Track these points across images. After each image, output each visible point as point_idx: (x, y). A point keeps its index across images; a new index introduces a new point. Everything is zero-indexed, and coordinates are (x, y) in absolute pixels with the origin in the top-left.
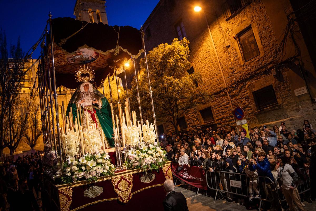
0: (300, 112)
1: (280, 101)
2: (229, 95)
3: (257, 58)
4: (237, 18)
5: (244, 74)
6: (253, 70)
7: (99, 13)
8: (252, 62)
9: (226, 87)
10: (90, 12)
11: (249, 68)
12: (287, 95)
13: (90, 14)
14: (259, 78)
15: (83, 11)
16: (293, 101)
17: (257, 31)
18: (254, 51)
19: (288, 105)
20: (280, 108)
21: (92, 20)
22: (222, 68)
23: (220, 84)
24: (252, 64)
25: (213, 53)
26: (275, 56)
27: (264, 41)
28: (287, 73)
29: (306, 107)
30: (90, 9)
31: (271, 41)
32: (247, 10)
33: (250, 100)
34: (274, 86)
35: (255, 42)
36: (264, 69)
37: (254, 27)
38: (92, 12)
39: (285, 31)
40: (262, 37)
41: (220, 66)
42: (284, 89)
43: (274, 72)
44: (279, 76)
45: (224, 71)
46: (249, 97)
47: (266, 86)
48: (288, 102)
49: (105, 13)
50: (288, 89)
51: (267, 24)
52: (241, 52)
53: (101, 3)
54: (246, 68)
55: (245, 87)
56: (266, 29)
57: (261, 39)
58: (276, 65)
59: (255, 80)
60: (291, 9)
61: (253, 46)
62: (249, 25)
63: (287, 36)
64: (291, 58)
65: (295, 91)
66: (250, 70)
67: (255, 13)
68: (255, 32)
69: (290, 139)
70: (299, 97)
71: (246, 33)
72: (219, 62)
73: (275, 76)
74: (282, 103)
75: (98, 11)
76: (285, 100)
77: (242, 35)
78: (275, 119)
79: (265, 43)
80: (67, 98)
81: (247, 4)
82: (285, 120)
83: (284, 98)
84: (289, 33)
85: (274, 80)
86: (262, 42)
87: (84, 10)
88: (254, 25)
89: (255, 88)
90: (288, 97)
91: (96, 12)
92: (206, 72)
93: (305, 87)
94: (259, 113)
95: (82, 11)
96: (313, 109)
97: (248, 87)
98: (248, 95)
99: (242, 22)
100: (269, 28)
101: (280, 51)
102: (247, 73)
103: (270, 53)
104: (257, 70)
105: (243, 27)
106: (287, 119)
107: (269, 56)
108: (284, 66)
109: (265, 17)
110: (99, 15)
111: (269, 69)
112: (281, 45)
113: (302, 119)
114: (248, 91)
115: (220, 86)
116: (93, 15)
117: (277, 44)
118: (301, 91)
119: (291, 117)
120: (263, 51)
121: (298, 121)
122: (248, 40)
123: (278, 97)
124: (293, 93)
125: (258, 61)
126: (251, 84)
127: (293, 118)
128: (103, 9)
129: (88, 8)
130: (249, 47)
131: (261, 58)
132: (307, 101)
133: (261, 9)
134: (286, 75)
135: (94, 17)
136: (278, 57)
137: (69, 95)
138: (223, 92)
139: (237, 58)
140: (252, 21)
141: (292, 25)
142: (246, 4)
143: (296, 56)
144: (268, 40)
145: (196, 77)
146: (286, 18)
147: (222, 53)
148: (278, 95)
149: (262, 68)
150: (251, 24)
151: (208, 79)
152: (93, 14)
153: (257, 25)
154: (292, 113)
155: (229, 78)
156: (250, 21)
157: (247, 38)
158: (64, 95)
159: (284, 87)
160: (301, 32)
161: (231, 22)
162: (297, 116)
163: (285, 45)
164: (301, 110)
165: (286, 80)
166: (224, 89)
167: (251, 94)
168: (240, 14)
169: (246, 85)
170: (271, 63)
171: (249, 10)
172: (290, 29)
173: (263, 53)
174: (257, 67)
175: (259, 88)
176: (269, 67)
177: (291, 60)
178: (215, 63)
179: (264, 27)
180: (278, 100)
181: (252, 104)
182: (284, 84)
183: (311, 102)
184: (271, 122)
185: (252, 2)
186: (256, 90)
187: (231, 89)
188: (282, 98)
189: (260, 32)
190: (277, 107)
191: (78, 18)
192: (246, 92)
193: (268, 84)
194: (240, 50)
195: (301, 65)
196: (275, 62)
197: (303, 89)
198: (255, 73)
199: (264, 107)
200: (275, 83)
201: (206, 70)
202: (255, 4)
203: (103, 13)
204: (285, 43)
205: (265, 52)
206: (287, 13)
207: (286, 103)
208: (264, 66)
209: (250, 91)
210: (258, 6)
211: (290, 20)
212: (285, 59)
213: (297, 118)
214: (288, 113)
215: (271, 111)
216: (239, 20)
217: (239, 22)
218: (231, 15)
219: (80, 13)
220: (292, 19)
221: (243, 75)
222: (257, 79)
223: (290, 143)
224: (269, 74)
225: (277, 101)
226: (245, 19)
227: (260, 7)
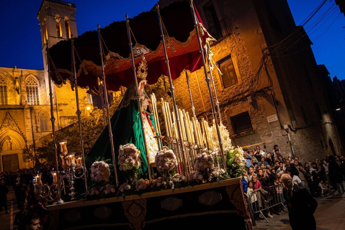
0: (271, 137)
1: (254, 126)
2: (208, 119)
3: (235, 86)
4: (218, 46)
5: (223, 99)
6: (231, 96)
7: (68, 20)
8: (230, 89)
9: (205, 111)
10: (57, 18)
11: (228, 94)
12: (260, 121)
13: (57, 21)
14: (237, 105)
15: (49, 16)
16: (266, 127)
17: (236, 61)
18: (232, 79)
19: (261, 131)
20: (255, 133)
21: (59, 27)
22: (202, 92)
23: (199, 107)
24: (231, 91)
25: (193, 77)
26: (251, 85)
27: (242, 70)
28: (261, 101)
29: (276, 133)
30: (58, 15)
31: (248, 71)
32: (228, 40)
33: (227, 125)
34: (249, 113)
35: (233, 70)
36: (241, 96)
37: (233, 57)
38: (59, 18)
39: (260, 63)
40: (240, 67)
41: (200, 90)
42: (258, 115)
43: (249, 99)
44: (254, 104)
45: (203, 96)
46: (227, 122)
47: (242, 112)
48: (261, 128)
49: (75, 21)
50: (262, 116)
51: (245, 56)
52: (220, 79)
53: (70, 10)
54: (225, 94)
55: (223, 112)
56: (244, 60)
57: (239, 68)
58: (252, 93)
59: (233, 106)
60: (265, 44)
61: (231, 74)
62: (229, 54)
63: (262, 68)
64: (265, 88)
65: (268, 118)
66: (229, 97)
67: (234, 43)
68: (234, 61)
69: (263, 162)
70: (270, 123)
71: (225, 61)
72: (199, 86)
73: (251, 103)
74: (257, 129)
75: (66, 18)
76: (258, 126)
77: (222, 63)
78: (250, 143)
79: (242, 72)
80: (25, 113)
81: (228, 35)
82: (258, 144)
83: (258, 124)
84: (264, 66)
85: (250, 107)
86: (240, 71)
87: (51, 15)
88: (233, 54)
89: (232, 114)
90: (261, 123)
91: (64, 18)
92: (186, 95)
93: (276, 115)
94: (236, 137)
95: (47, 16)
96: (282, 135)
97: (226, 112)
98: (226, 119)
99: (222, 51)
100: (246, 59)
101: (255, 80)
102: (225, 99)
103: (247, 82)
104: (235, 97)
105: (223, 55)
106: (261, 143)
107: (246, 84)
108: (258, 95)
109: (243, 48)
110: (67, 22)
111: (245, 97)
112: (256, 76)
113: (273, 143)
114: (226, 116)
115: (199, 110)
116: (61, 22)
117: (253, 75)
118: (273, 118)
119: (264, 141)
120: (240, 80)
121: (270, 145)
122: (227, 68)
123: (253, 123)
124: (266, 120)
125: (236, 88)
126: (229, 109)
127: (266, 143)
128: (73, 16)
129: (55, 13)
130: (228, 74)
131: (239, 86)
132: (277, 128)
133: (240, 41)
134: (260, 103)
135: (61, 24)
136: (253, 86)
137: (27, 110)
138: (202, 115)
139: (217, 84)
140: (231, 51)
141: (266, 59)
142: (226, 34)
143: (269, 86)
144: (245, 70)
145: (177, 100)
146: (261, 52)
147: (202, 78)
148: (253, 121)
149: (239, 95)
150: (231, 54)
151: (188, 102)
152: (60, 20)
153: (236, 55)
154: (265, 137)
155: (208, 102)
156: (230, 51)
157: (226, 66)
158: (22, 110)
159: (258, 114)
160: (273, 66)
161: (213, 50)
162: (269, 141)
163: (260, 76)
164: (273, 135)
165: (260, 107)
166: (203, 113)
167: (228, 119)
168: (221, 43)
169: (224, 110)
170: (247, 91)
171: (229, 40)
172: (264, 62)
173: (240, 81)
174: (235, 94)
175: (236, 114)
176: (246, 95)
177: (265, 90)
178: (195, 87)
179: (242, 58)
180: (252, 125)
181: (229, 128)
182: (258, 111)
183: (280, 128)
184: (247, 145)
185: (232, 34)
186: (233, 115)
187: (210, 114)
188: (257, 124)
189: (239, 62)
190: (252, 132)
191: (43, 23)
192: (224, 117)
193: (244, 110)
194: (220, 77)
195: (273, 94)
196: (251, 90)
197: (274, 117)
198: (233, 99)
199: (240, 131)
200: (251, 109)
201: (186, 93)
202: (235, 35)
203: (72, 21)
204: (260, 74)
205: (242, 81)
206: (262, 47)
207: (260, 129)
208: (241, 93)
209: (228, 116)
210: (237, 38)
211: (264, 55)
212: (259, 89)
213: (269, 142)
214: (261, 138)
215: (247, 135)
216: (220, 48)
217: (219, 50)
218: (212, 43)
219: (46, 18)
220: (266, 53)
221: (221, 101)
222: (235, 105)
223: (263, 165)
224: (245, 101)
225: (252, 127)
226: (225, 48)
227: (239, 39)
